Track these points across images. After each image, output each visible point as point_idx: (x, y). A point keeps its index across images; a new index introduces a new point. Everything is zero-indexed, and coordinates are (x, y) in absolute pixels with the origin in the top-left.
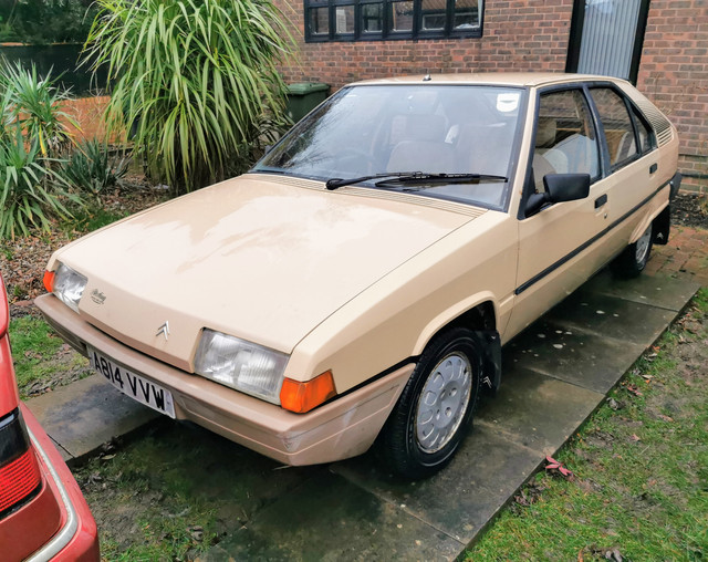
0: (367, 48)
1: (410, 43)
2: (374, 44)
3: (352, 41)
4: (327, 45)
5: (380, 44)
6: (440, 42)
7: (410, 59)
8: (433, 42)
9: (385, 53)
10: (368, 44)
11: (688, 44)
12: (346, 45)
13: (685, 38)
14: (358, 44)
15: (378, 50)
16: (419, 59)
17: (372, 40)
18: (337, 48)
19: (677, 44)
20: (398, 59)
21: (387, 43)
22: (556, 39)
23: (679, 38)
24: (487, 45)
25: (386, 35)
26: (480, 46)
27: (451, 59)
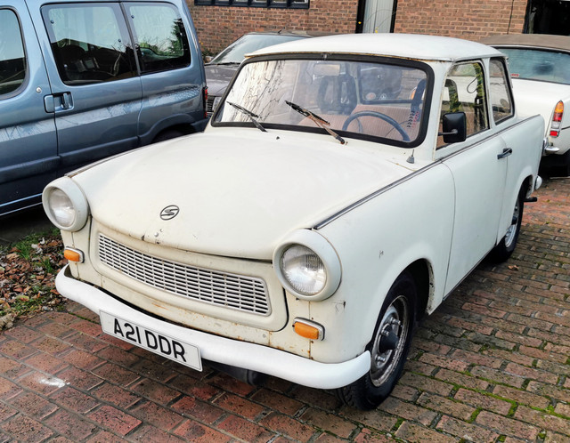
0: (238, 11)
1: (266, 10)
2: (242, 9)
3: (228, 6)
4: (211, 8)
5: (246, 9)
6: (284, 10)
7: (266, 19)
8: (280, 10)
9: (249, 15)
10: (238, 9)
11: (418, 18)
12: (223, 8)
13: (415, 14)
14: (231, 8)
15: (245, 13)
16: (271, 20)
17: (241, 7)
18: (216, 10)
19: (412, 17)
20: (258, 19)
21: (251, 9)
22: (350, 12)
23: (413, 15)
24: (312, 14)
25: (250, 4)
26: (308, 14)
27: (290, 21)
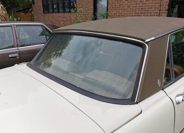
0: (55, 15)
1: (63, 14)
2: (57, 14)
3: (52, 13)
4: (48, 14)
8: (68, 14)
9: (59, 16)
10: (55, 14)
13: (116, 12)
15: (57, 15)
16: (65, 18)
17: (56, 13)
18: (50, 15)
19: (114, 14)
20: (61, 18)
21: (59, 14)
22: (91, 13)
25: (59, 12)
27: (71, 18)
